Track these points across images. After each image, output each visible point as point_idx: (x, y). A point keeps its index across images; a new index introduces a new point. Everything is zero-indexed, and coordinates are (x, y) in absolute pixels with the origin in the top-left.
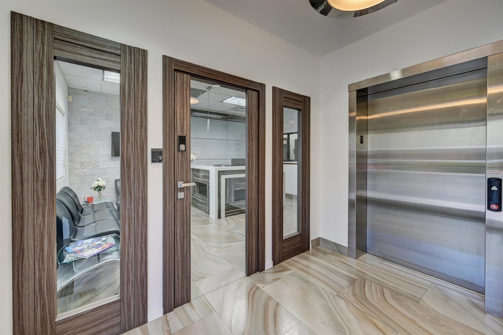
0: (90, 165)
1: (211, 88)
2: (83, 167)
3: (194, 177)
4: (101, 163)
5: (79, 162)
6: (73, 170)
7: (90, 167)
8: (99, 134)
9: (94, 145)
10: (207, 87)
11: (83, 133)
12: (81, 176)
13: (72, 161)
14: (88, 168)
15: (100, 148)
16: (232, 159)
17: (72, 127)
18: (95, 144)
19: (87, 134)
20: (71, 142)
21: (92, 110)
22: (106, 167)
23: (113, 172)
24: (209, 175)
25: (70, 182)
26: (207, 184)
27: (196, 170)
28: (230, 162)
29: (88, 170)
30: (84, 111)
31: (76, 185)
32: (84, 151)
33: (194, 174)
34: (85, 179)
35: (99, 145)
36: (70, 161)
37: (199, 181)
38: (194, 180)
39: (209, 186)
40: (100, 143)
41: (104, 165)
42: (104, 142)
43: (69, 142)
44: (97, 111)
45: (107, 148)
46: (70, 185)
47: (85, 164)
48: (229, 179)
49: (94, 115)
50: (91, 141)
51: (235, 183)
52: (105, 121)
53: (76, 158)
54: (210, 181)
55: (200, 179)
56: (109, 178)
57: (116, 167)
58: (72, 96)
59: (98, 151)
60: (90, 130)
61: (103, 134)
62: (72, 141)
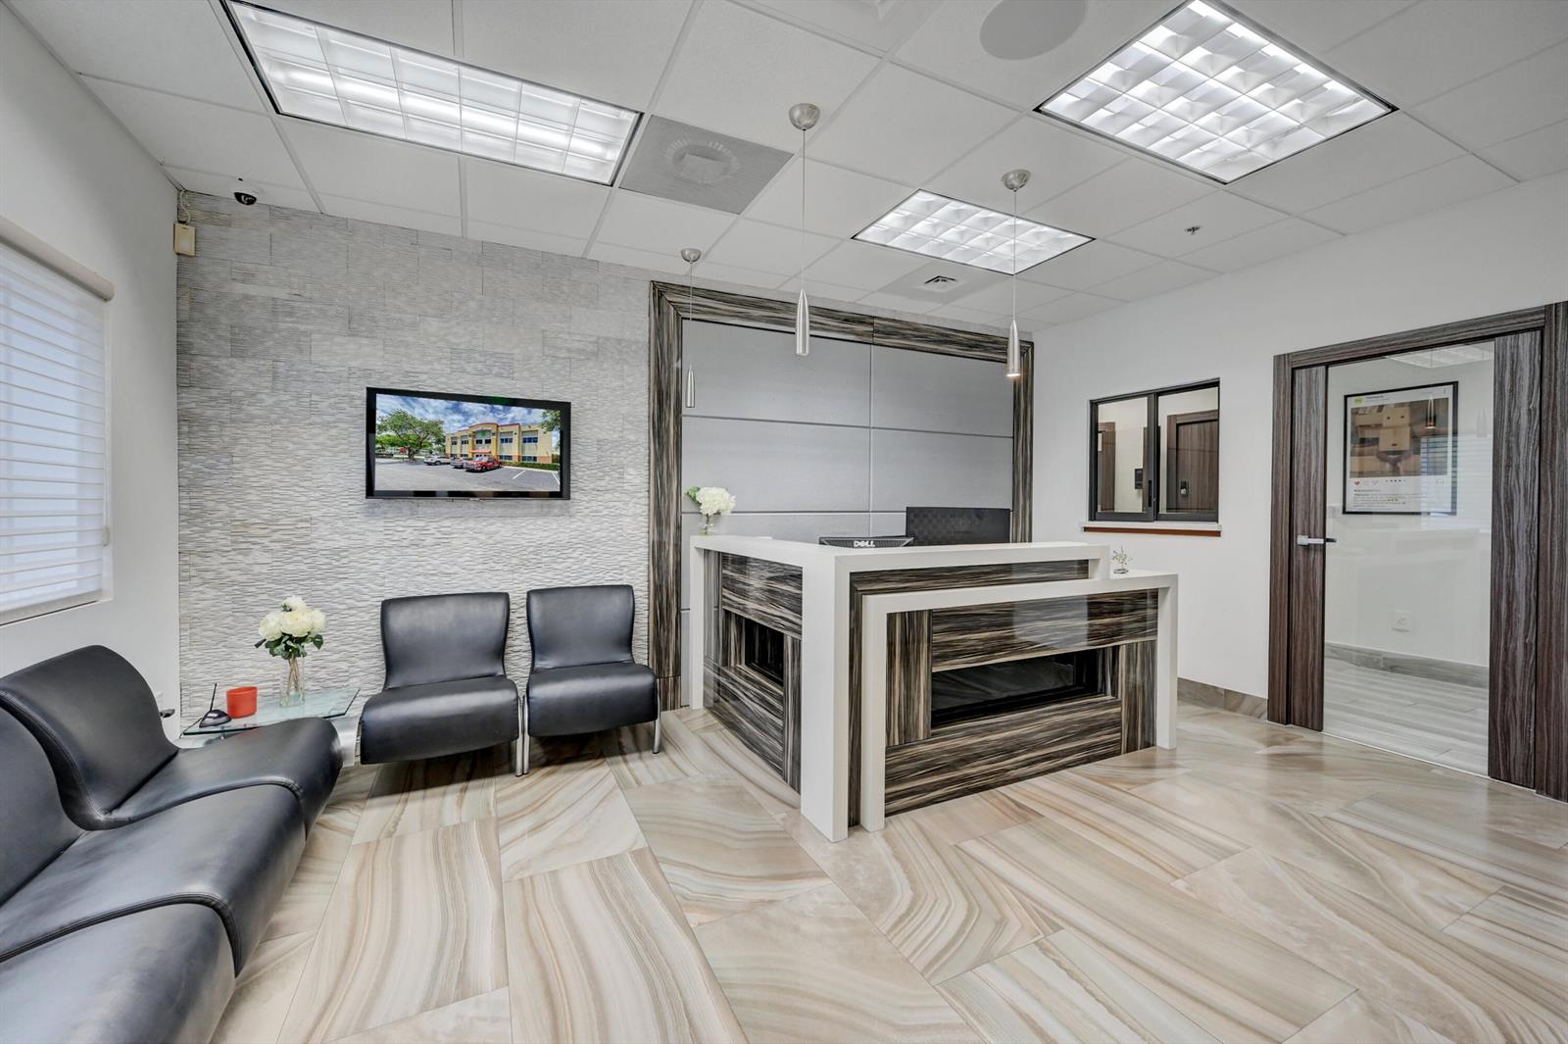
0: (276, 536)
1: (817, 117)
2: (244, 546)
3: (726, 593)
4: (321, 525)
5: (225, 524)
6: (196, 560)
7: (273, 546)
8: (314, 398)
9: (291, 446)
10: (797, 113)
11: (240, 394)
12: (233, 583)
13: (197, 516)
14: (266, 550)
15: (320, 460)
16: (909, 511)
17: (194, 365)
18: (294, 443)
19: (259, 396)
20: (189, 432)
21: (282, 294)
22: (343, 543)
23: (375, 568)
24: (801, 589)
25: (184, 612)
26: (789, 636)
27: (733, 562)
28: (898, 525)
29: (266, 558)
30: (247, 297)
31: (211, 625)
32: (248, 472)
33: (725, 577)
34: (250, 599)
35: (315, 447)
36: (183, 518)
37: (744, 610)
38: (724, 604)
39: (797, 646)
40: (321, 439)
41: (337, 537)
42: (334, 432)
43: (179, 434)
44: (307, 295)
45: (350, 462)
46: (187, 626)
47: (252, 531)
48: (903, 614)
49: (291, 314)
50: (278, 427)
51: (937, 638)
52: (338, 339)
53: (211, 504)
54: (807, 622)
55: (751, 605)
56: (359, 592)
57: (388, 543)
58: (191, 229)
59: (309, 474)
60: (275, 377)
61: (332, 400)
62: (195, 428)
